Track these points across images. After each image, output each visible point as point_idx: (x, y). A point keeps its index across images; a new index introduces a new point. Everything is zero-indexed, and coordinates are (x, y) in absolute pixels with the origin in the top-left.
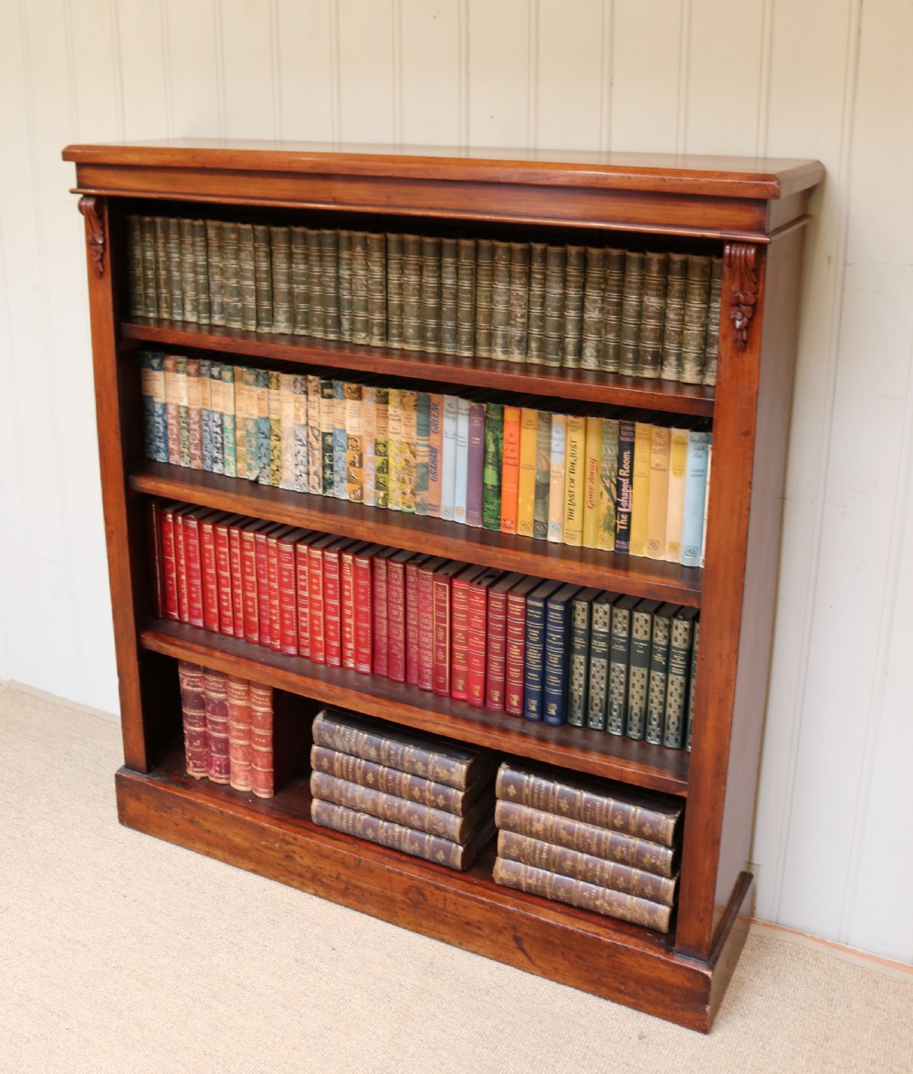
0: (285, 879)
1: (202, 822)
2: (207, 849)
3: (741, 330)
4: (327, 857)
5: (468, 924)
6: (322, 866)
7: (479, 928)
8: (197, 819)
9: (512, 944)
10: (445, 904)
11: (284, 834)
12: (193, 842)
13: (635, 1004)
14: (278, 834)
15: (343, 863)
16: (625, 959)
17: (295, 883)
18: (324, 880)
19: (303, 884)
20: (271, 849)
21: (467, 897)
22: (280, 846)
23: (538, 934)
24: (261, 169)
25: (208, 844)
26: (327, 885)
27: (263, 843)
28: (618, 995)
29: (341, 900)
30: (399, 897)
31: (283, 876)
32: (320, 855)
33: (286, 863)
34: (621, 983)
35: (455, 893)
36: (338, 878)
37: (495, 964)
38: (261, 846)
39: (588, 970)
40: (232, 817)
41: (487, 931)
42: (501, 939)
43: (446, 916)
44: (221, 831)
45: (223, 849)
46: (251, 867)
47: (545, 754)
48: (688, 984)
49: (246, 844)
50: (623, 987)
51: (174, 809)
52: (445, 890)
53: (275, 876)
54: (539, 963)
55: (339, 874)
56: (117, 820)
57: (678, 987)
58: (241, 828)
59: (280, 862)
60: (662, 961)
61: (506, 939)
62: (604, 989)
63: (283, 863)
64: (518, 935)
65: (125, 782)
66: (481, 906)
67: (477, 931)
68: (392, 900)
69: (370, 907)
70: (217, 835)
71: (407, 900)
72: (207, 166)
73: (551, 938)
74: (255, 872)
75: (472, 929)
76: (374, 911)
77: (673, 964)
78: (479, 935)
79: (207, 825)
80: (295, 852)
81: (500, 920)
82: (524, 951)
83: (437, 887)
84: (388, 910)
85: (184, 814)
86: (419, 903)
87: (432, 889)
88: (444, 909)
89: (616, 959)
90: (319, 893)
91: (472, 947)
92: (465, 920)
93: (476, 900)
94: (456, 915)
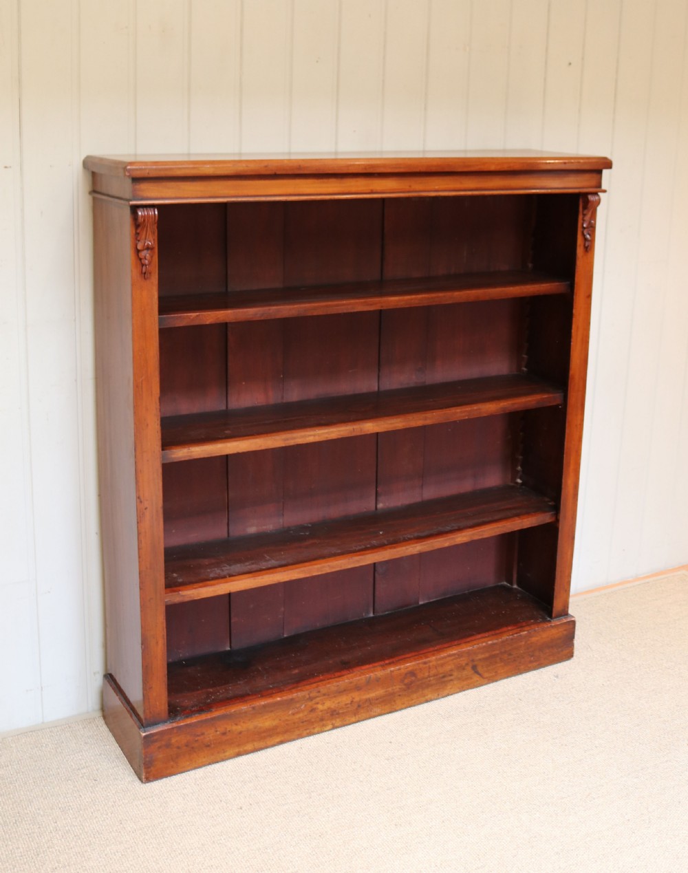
0: (308, 731)
2: (237, 750)
4: (345, 690)
5: (444, 677)
6: (340, 700)
7: (451, 675)
8: (229, 728)
9: (471, 672)
10: (429, 672)
11: (309, 693)
13: (539, 665)
14: (304, 696)
15: (358, 688)
17: (316, 730)
18: (341, 711)
19: (324, 725)
20: (298, 713)
22: (306, 706)
23: (488, 655)
25: (239, 745)
26: (343, 713)
27: (290, 712)
28: (529, 665)
29: (353, 719)
30: (398, 687)
31: (306, 730)
32: (340, 692)
33: (310, 717)
34: (532, 656)
35: (436, 660)
36: (352, 703)
37: (461, 694)
38: (289, 715)
39: (515, 660)
40: (264, 706)
41: (455, 674)
42: (465, 673)
43: (430, 680)
44: (251, 726)
45: (252, 741)
46: (278, 740)
48: (565, 633)
49: (275, 723)
50: (532, 658)
51: (207, 732)
52: (430, 662)
53: (299, 735)
54: (486, 675)
55: (353, 699)
56: (137, 782)
58: (272, 711)
59: (305, 719)
61: (468, 671)
62: (522, 667)
63: (307, 719)
64: (476, 663)
65: (155, 738)
67: (452, 678)
68: (392, 694)
69: (374, 710)
70: (248, 731)
71: (404, 687)
73: (494, 653)
75: (446, 679)
76: (378, 710)
78: (451, 680)
79: (239, 728)
80: (318, 703)
81: (463, 661)
82: (477, 672)
83: (425, 663)
84: (388, 704)
85: (217, 731)
86: (412, 682)
87: (421, 666)
88: (429, 676)
89: (529, 642)
90: (336, 725)
91: (446, 692)
92: (441, 676)
93: (450, 656)
94: (437, 675)
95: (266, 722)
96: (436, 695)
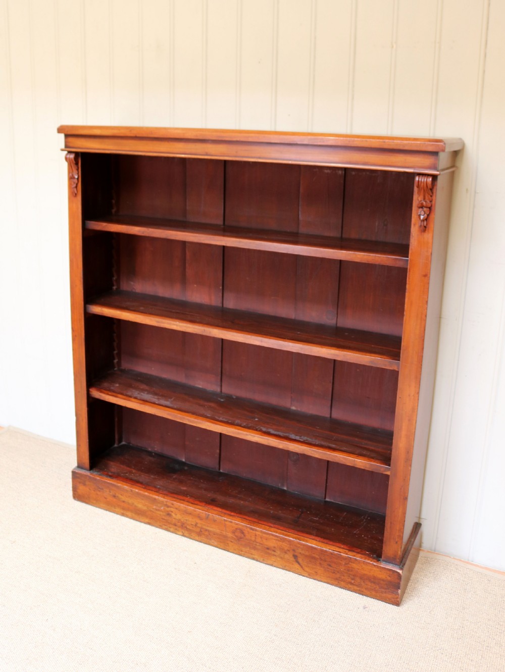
0: (166, 527)
1: (120, 496)
2: (122, 512)
3: (423, 220)
4: (190, 514)
5: (268, 549)
6: (187, 519)
7: (274, 551)
8: (117, 495)
9: (292, 559)
10: (255, 538)
11: (166, 502)
12: (115, 508)
13: (360, 591)
14: (163, 502)
15: (199, 517)
16: (354, 566)
17: (172, 529)
18: (188, 527)
19: (176, 529)
20: (159, 510)
21: (268, 534)
22: (164, 509)
23: (307, 553)
24: (168, 137)
25: (123, 509)
26: (190, 529)
27: (154, 507)
28: (351, 587)
29: (197, 538)
30: (230, 535)
31: (164, 525)
32: (187, 513)
33: (167, 518)
34: (352, 579)
35: (261, 532)
36: (196, 525)
37: (283, 571)
38: (153, 509)
39: (334, 573)
40: (138, 493)
41: (278, 552)
42: (287, 556)
43: (256, 545)
44: (130, 501)
45: (132, 511)
46: (148, 521)
47: (312, 452)
48: (389, 578)
49: (145, 508)
50: (353, 581)
51: (105, 489)
52: (256, 530)
53: (160, 526)
54: (307, 569)
55: (197, 523)
56: (72, 497)
57: (383, 580)
58: (142, 499)
59: (164, 518)
60: (375, 566)
61: (289, 556)
62: (342, 582)
63: (165, 518)
64: (296, 554)
65: (78, 475)
66: (276, 538)
67: (273, 553)
68: (226, 537)
69: (213, 541)
70: (129, 504)
71: (234, 537)
72: (138, 135)
73: (314, 555)
74: (149, 524)
75: (270, 552)
76: (216, 543)
77: (380, 567)
78: (274, 555)
79: (123, 498)
80: (172, 512)
81: (286, 546)
82: (299, 563)
83: (251, 529)
84: (223, 542)
85: (110, 492)
86: (241, 538)
87: (249, 529)
88: (255, 541)
89: (349, 565)
90: (185, 534)
91: (270, 562)
92: (266, 546)
93: (273, 535)
94: (261, 544)
95: (140, 505)
96: (262, 559)
